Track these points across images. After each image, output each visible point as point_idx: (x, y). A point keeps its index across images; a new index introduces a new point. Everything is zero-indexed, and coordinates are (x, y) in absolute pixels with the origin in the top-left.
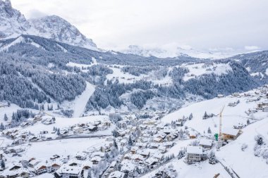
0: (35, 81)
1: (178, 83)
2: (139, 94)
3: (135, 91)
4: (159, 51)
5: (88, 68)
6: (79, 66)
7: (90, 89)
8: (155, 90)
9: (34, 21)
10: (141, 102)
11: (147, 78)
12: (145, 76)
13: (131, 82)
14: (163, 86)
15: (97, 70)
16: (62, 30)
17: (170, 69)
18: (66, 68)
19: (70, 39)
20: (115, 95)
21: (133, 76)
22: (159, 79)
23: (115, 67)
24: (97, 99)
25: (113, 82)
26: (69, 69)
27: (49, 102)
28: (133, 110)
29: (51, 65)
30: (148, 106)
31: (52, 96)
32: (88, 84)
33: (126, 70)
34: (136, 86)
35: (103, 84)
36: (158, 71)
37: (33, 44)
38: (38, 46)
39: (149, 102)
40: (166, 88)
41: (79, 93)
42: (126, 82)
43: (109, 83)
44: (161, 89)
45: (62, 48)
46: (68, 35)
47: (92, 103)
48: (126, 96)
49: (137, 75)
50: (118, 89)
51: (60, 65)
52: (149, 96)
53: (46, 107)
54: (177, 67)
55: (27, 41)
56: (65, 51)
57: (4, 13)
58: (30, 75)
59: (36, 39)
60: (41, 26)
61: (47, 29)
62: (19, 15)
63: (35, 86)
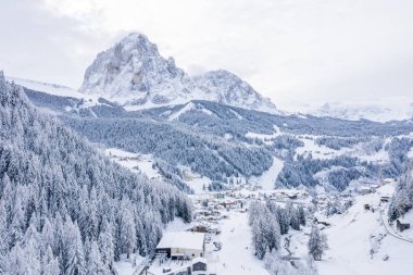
0: (221, 154)
1: (397, 161)
2: (340, 173)
3: (334, 168)
4: (376, 110)
5: (272, 140)
6: (261, 137)
7: (278, 166)
8: (363, 169)
9: (196, 79)
10: (343, 183)
11: (351, 153)
12: (348, 150)
13: (329, 157)
14: (374, 164)
15: (284, 142)
16: (231, 89)
17: (388, 140)
18: (246, 140)
19: (241, 100)
20: (307, 173)
21: (332, 150)
22: (369, 154)
23: (307, 138)
24: (287, 177)
25: (305, 157)
26: (249, 141)
27: (237, 176)
28: (331, 192)
29: (228, 136)
30: (352, 189)
31: (240, 170)
32: (275, 159)
33: (321, 143)
34: (336, 162)
35: (292, 159)
36: (368, 143)
37: (204, 110)
38: (209, 113)
39: (353, 183)
40: (378, 166)
41: (266, 169)
42: (322, 157)
43: (300, 158)
44: (370, 167)
45: (236, 114)
46: (238, 94)
47: (282, 180)
48: (322, 174)
49: (338, 149)
50: (311, 166)
51: (238, 136)
52: (353, 176)
53: (235, 182)
54: (400, 137)
55: (197, 108)
56: (240, 118)
57: (168, 74)
58: (216, 148)
59: (206, 104)
60: (205, 85)
61: (213, 88)
62: (183, 74)
63: (221, 159)
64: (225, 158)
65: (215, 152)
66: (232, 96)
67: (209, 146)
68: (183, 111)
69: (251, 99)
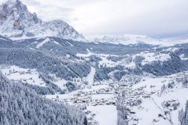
1: (138, 66)
2: (118, 73)
3: (116, 71)
5: (88, 57)
6: (83, 56)
7: (93, 71)
8: (126, 71)
10: (119, 77)
11: (121, 63)
12: (121, 62)
13: (113, 66)
14: (131, 68)
15: (94, 58)
17: (134, 57)
18: (77, 58)
20: (105, 73)
21: (114, 62)
22: (128, 64)
23: (103, 56)
24: (98, 76)
25: (104, 66)
26: (78, 58)
27: (77, 77)
28: (116, 81)
29: (68, 56)
30: (123, 80)
31: (78, 75)
32: (92, 67)
33: (109, 58)
34: (116, 68)
35: (98, 67)
36: (127, 59)
37: (55, 42)
38: (57, 43)
39: (123, 77)
40: (132, 69)
41: (89, 73)
42: (111, 66)
43: (101, 66)
44: (129, 70)
45: (70, 43)
47: (96, 78)
48: (111, 74)
49: (116, 62)
50: (107, 70)
51: (73, 56)
52: (123, 74)
55: (51, 41)
56: (72, 45)
57: (33, 22)
59: (55, 39)
63: (69, 70)
64: (71, 69)
65: (66, 66)
66: (65, 32)
67: (63, 63)
68: (44, 42)
69: (74, 34)
